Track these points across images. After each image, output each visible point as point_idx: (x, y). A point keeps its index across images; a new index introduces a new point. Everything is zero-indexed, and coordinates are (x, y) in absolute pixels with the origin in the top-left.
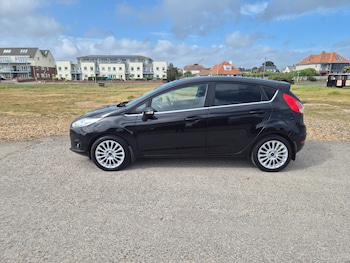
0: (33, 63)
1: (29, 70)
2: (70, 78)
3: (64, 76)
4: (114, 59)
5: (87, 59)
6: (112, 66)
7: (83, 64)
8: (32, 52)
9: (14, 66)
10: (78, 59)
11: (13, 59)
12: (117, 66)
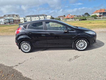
0: (14, 18)
1: (13, 21)
2: (24, 22)
3: (22, 22)
4: (36, 16)
5: (28, 16)
6: (35, 18)
7: (27, 18)
8: (13, 15)
9: (9, 20)
10: (26, 17)
11: (8, 18)
12: (36, 18)
